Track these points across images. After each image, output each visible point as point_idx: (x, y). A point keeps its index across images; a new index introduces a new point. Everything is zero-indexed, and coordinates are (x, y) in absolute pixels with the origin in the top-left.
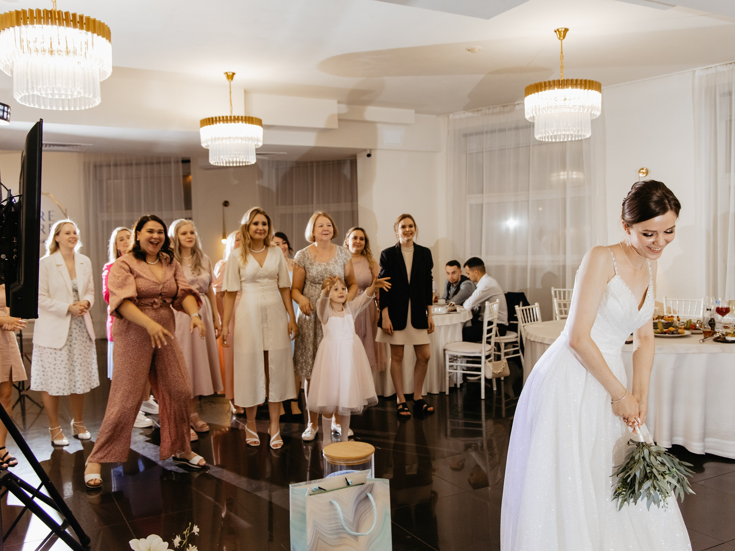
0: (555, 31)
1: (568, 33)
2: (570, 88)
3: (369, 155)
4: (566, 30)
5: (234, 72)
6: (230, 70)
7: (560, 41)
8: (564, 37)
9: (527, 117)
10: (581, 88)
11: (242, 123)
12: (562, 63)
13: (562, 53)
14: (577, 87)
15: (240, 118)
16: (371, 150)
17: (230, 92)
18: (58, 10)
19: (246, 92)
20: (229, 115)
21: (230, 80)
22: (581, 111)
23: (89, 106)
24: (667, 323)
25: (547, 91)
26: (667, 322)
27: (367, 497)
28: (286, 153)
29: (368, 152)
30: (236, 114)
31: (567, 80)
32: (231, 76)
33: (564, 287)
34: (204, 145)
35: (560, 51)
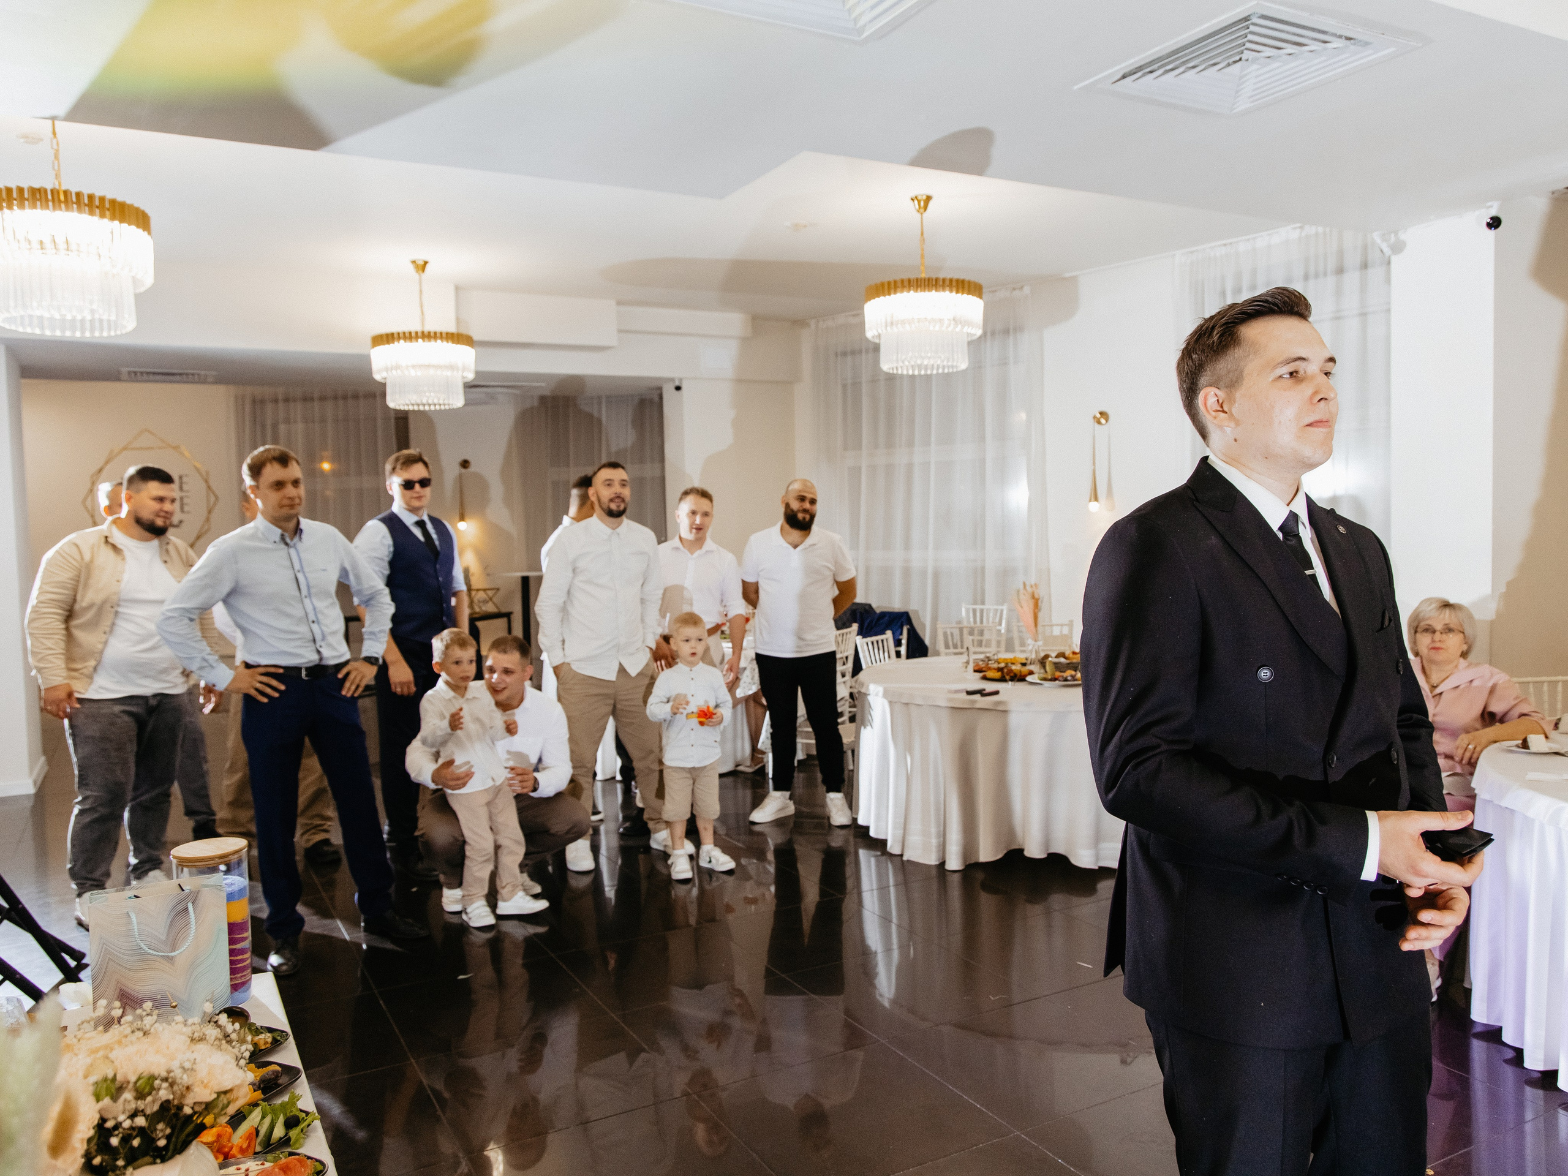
0: (912, 199)
1: (931, 204)
2: (934, 291)
3: (678, 388)
4: (929, 198)
5: (426, 259)
6: (420, 257)
7: (919, 215)
8: (926, 208)
9: (870, 334)
10: (951, 291)
11: (442, 341)
12: (923, 250)
13: (922, 234)
14: (944, 290)
15: (438, 335)
16: (681, 380)
17: (421, 292)
18: (64, 188)
19: (457, 288)
20: (419, 329)
21: (420, 272)
22: (950, 329)
23: (115, 331)
24: (1069, 664)
25: (898, 295)
26: (1068, 661)
27: (187, 909)
28: (543, 384)
29: (677, 384)
30: (430, 327)
31: (929, 280)
32: (422, 267)
33: (983, 603)
34: (378, 377)
35: (920, 232)
